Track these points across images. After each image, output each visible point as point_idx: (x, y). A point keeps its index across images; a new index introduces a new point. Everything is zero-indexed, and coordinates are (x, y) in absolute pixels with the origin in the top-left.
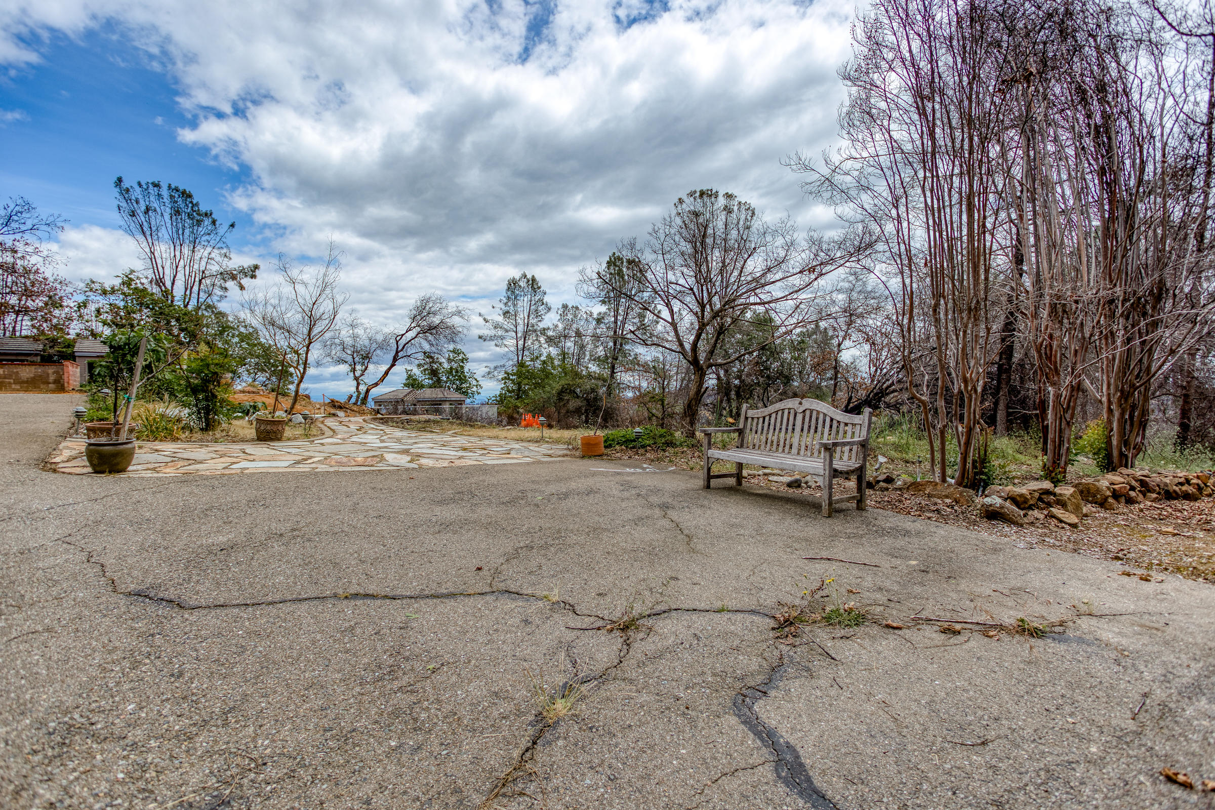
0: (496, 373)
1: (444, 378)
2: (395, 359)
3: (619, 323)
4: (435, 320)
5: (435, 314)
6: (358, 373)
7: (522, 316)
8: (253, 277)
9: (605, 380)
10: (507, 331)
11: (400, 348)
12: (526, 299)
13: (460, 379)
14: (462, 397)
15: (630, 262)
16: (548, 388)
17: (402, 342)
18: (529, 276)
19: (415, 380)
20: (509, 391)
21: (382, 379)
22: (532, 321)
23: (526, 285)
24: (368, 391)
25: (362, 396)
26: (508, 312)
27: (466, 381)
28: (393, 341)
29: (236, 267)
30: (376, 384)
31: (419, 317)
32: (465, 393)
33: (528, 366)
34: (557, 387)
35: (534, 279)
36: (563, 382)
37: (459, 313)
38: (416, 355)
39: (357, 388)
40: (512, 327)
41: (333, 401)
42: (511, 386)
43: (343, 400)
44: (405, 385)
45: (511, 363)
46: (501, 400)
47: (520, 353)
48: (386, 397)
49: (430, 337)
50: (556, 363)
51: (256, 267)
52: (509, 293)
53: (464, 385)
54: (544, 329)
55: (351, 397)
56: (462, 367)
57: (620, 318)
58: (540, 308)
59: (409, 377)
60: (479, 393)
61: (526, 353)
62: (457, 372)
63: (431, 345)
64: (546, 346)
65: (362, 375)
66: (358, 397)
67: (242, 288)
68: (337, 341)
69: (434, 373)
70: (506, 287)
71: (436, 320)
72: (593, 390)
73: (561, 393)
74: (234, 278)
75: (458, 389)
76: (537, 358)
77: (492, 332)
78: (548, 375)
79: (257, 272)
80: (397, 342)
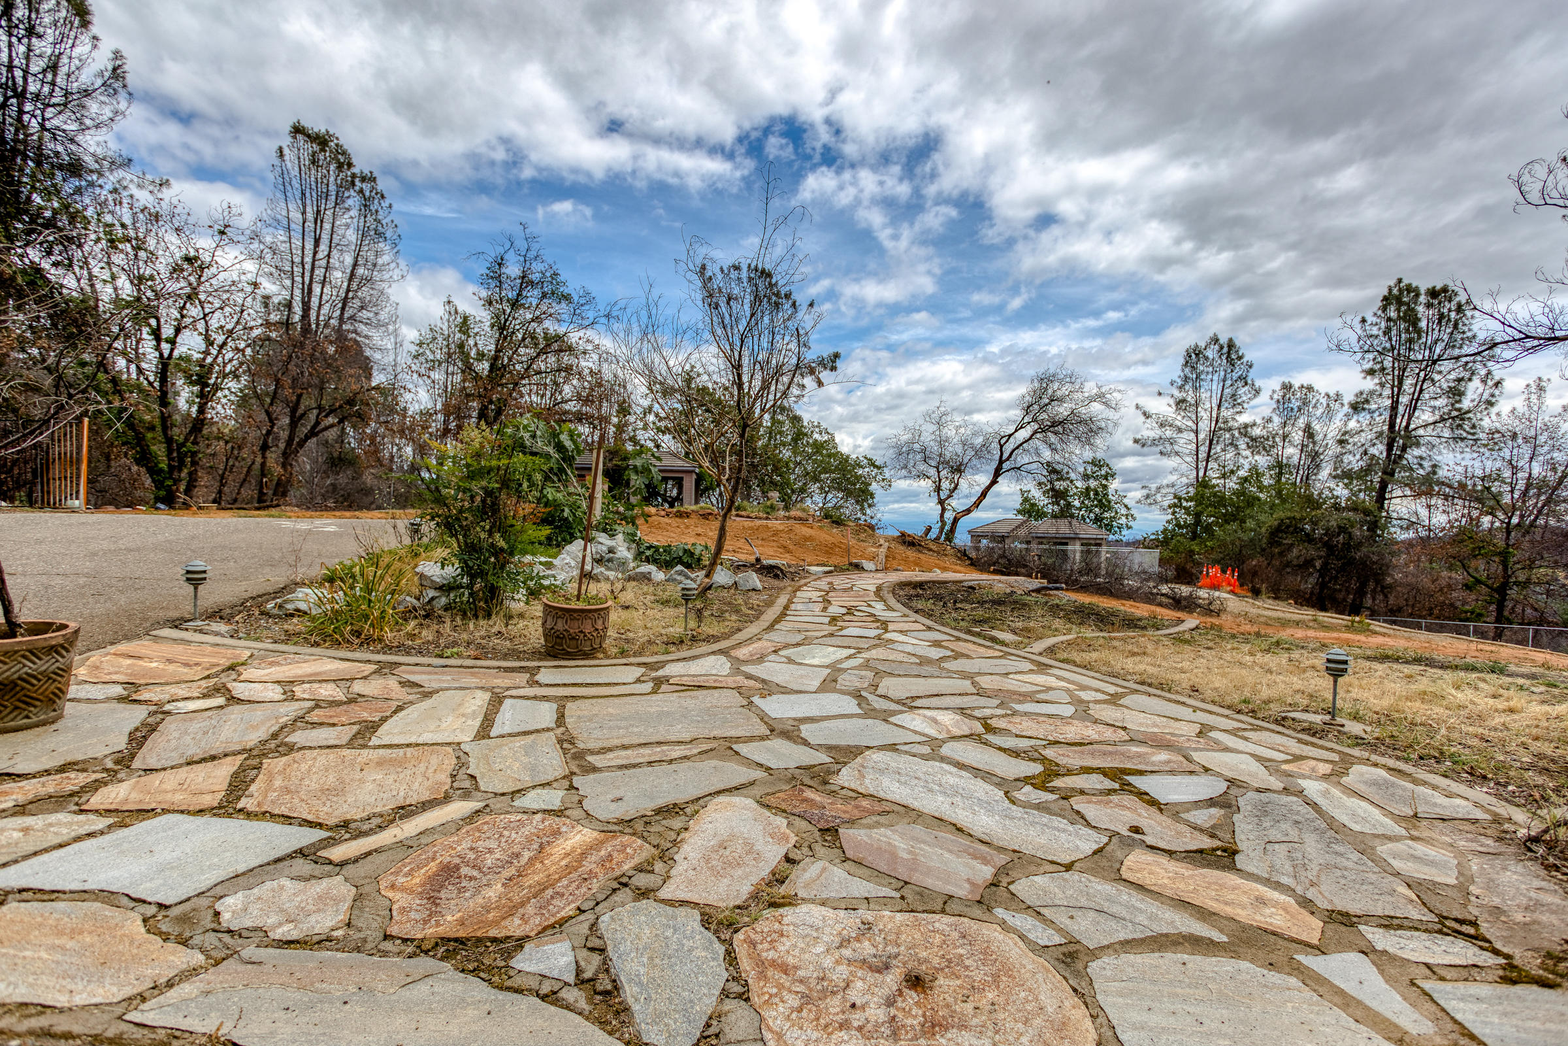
0: (1159, 497)
1: (1077, 503)
2: (997, 473)
3: (1401, 409)
4: (1061, 410)
5: (1061, 400)
6: (943, 496)
7: (1208, 405)
8: (833, 369)
9: (1366, 512)
10: (1180, 430)
11: (1005, 456)
12: (1215, 378)
13: (1101, 505)
14: (1101, 533)
15: (1433, 293)
16: (1250, 524)
17: (1008, 448)
18: (1223, 340)
19: (1033, 505)
20: (1178, 525)
21: (977, 504)
22: (1225, 413)
23: (1216, 356)
24: (956, 521)
25: (947, 528)
26: (1183, 401)
27: (1110, 508)
28: (995, 446)
29: (815, 357)
30: (968, 511)
31: (1036, 407)
32: (1109, 528)
33: (1214, 486)
34: (1269, 521)
35: (1231, 345)
36: (1280, 514)
37: (1100, 397)
38: (1029, 467)
39: (942, 516)
40: (1190, 423)
41: (903, 535)
42: (1182, 516)
43: (918, 532)
44: (1019, 512)
45: (1184, 480)
46: (1164, 541)
47: (1202, 465)
48: (986, 529)
49: (1053, 438)
50: (1267, 481)
51: (837, 356)
52: (1187, 370)
53: (1107, 515)
54: (1246, 426)
55: (929, 529)
56: (1105, 487)
57: (1404, 399)
58: (1241, 391)
59: (1026, 500)
60: (1129, 528)
61: (1211, 465)
62: (1096, 494)
63: (1054, 450)
64: (1248, 453)
65: (950, 496)
66: (942, 529)
67: (820, 384)
68: (916, 446)
69: (1058, 495)
70: (1182, 361)
71: (1063, 410)
72: (1342, 529)
73: (1276, 533)
74: (812, 372)
75: (1098, 520)
76: (1232, 472)
77: (1155, 433)
78: (1252, 501)
79: (838, 363)
80: (1001, 447)
